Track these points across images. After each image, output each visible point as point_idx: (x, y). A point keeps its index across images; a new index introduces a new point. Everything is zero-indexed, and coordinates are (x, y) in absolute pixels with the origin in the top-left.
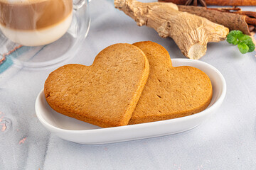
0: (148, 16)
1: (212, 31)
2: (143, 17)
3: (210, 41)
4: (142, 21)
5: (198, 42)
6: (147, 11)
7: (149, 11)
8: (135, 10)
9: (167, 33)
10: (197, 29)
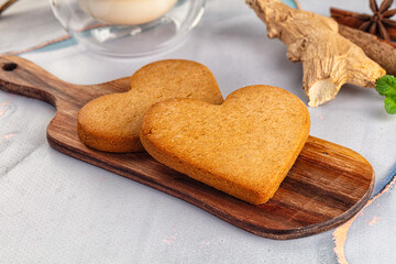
0: (284, 25)
1: (356, 66)
2: (277, 25)
3: (350, 82)
4: (274, 31)
5: (329, 76)
6: (286, 18)
7: (289, 18)
8: (268, 11)
9: (298, 55)
10: (336, 58)
